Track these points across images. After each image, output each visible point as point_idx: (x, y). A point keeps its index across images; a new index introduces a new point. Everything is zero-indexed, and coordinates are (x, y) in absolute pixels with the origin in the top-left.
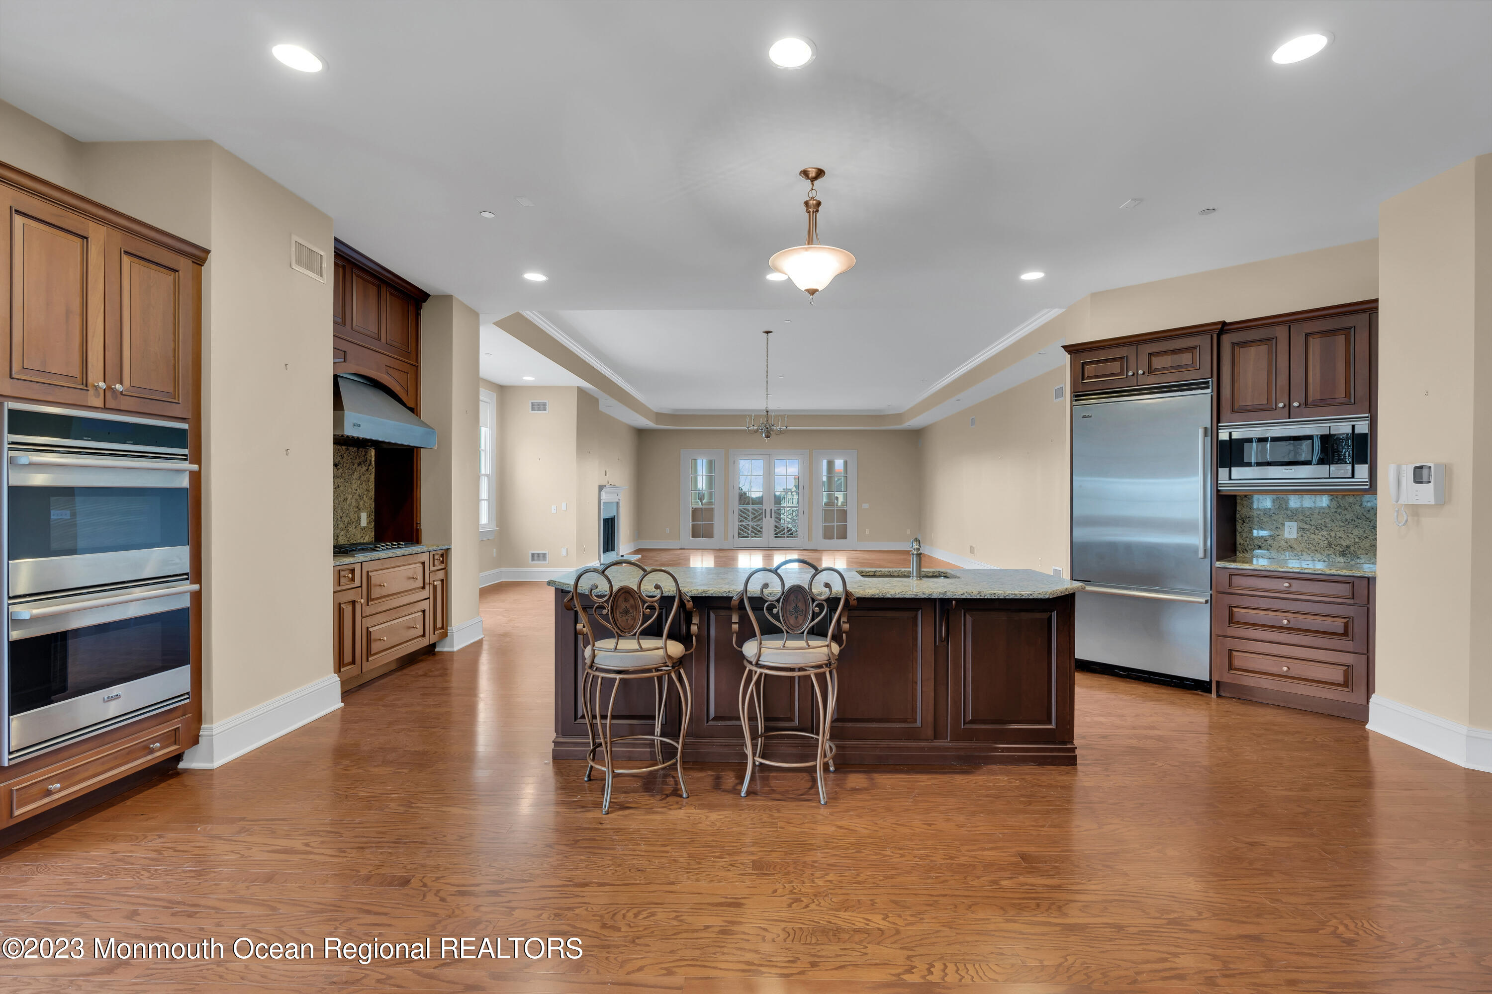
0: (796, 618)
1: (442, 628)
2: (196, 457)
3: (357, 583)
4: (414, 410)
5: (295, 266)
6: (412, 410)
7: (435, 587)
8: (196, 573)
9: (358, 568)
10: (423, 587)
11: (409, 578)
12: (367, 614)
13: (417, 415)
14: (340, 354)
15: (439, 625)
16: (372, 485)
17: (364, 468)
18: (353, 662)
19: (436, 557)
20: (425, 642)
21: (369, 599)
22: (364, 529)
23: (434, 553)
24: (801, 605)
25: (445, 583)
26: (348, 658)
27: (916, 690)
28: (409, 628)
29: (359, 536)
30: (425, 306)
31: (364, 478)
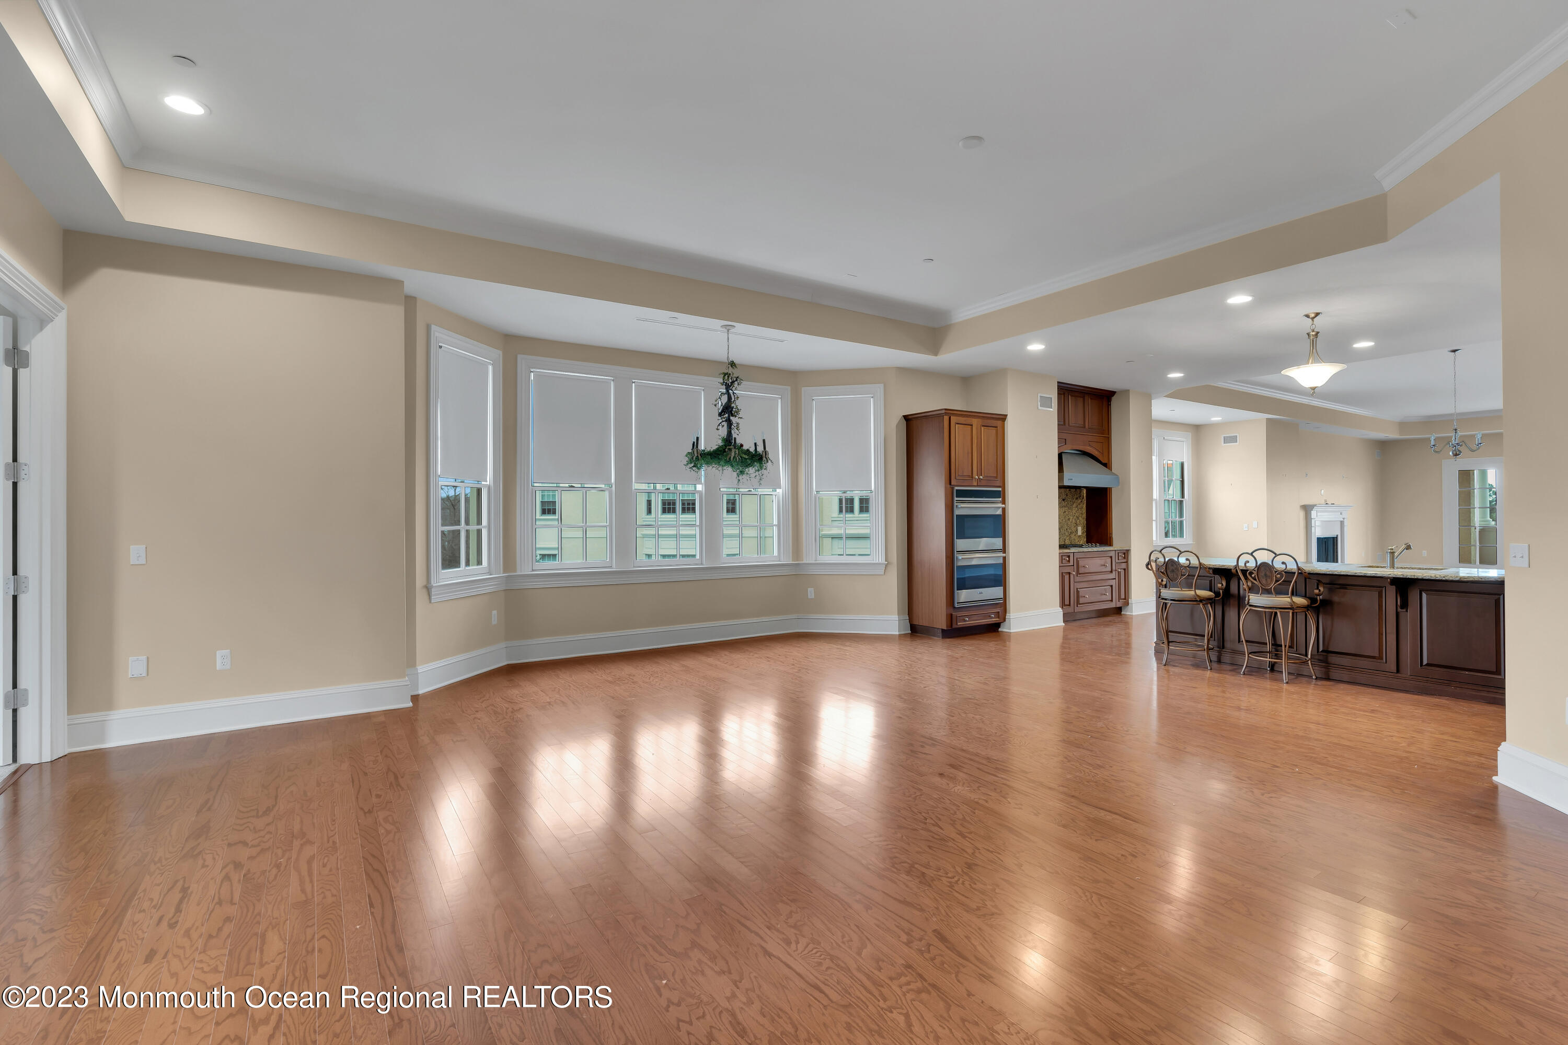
0: (1266, 580)
1: (1125, 599)
2: (1004, 502)
3: (1071, 563)
4: (1107, 465)
5: (1040, 408)
6: (1105, 465)
7: (1119, 573)
8: (1004, 550)
9: (1071, 555)
10: (1111, 572)
11: (1102, 565)
12: (1077, 581)
13: (1109, 469)
14: (1062, 441)
15: (1123, 596)
16: (1084, 511)
17: (1080, 501)
18: (1070, 605)
19: (1120, 554)
20: (1113, 605)
21: (1078, 573)
22: (1079, 536)
23: (1119, 551)
24: (1268, 573)
25: (1127, 571)
26: (1067, 602)
27: (1382, 638)
28: (1102, 594)
29: (1077, 541)
30: (1114, 399)
31: (1079, 507)
